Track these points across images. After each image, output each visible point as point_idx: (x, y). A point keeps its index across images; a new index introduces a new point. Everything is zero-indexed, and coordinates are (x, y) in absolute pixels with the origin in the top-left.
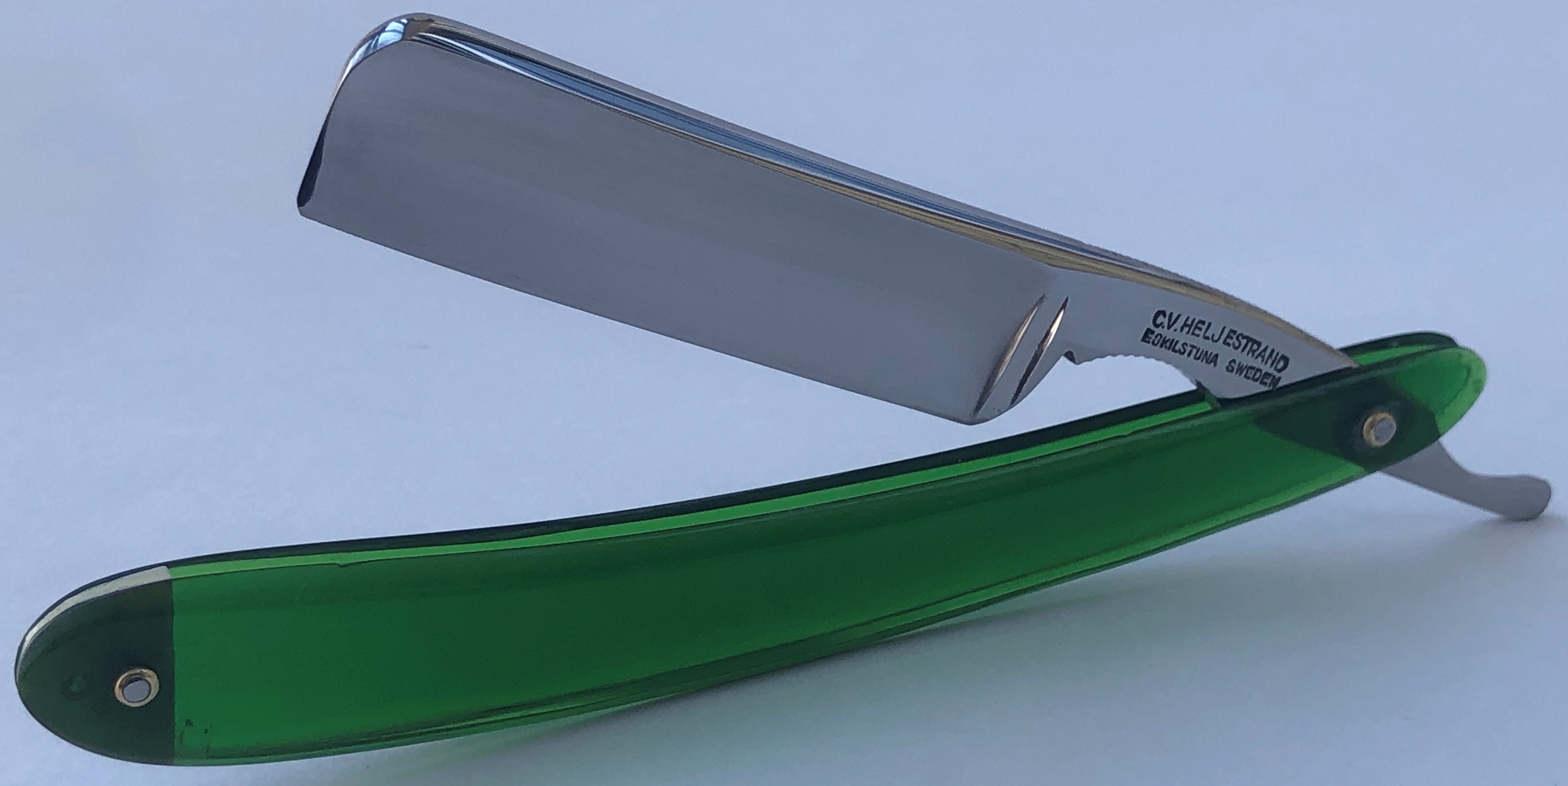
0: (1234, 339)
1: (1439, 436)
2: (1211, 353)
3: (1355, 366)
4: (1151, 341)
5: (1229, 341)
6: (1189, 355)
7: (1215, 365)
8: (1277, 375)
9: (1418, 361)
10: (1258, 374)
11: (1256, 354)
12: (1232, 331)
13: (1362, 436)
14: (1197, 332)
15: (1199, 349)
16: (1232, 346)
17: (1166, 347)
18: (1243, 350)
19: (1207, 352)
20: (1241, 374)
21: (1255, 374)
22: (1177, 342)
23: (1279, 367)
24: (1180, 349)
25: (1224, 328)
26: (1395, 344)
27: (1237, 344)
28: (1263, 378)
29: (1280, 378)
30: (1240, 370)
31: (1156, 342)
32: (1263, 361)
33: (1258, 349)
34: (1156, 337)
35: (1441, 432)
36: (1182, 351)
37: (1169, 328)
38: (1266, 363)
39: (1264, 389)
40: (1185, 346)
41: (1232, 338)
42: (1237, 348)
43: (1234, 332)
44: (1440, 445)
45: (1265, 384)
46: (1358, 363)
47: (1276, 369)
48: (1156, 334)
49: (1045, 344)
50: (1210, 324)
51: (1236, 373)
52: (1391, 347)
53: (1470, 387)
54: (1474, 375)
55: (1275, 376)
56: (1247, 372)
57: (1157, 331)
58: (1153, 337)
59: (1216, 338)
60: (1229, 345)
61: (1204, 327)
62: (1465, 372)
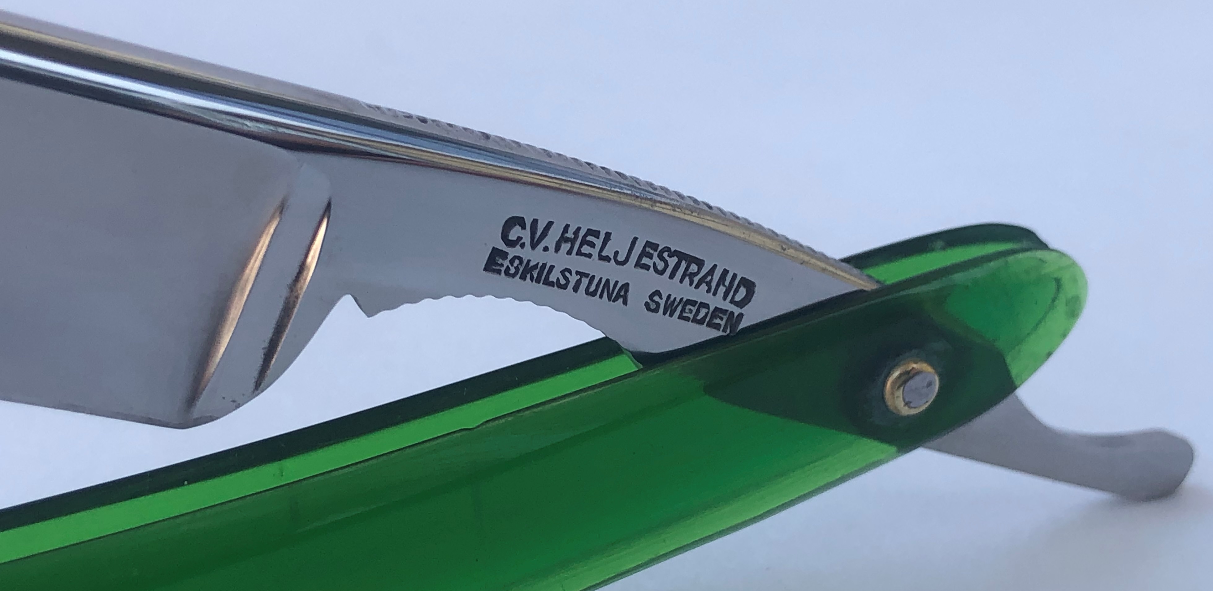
0: (656, 258)
1: (1015, 388)
2: (617, 283)
3: (869, 286)
4: (503, 269)
5: (645, 260)
6: (576, 289)
7: (625, 303)
8: (737, 311)
9: (977, 273)
10: (703, 312)
11: (696, 280)
12: (648, 244)
13: (883, 398)
14: (586, 249)
15: (593, 277)
16: (652, 269)
17: (532, 279)
18: (672, 276)
19: (608, 281)
20: (671, 315)
21: (698, 311)
22: (552, 267)
23: (738, 298)
24: (558, 279)
25: (636, 239)
26: (940, 243)
27: (661, 265)
28: (711, 319)
29: (741, 315)
30: (670, 308)
31: (512, 270)
32: (708, 291)
33: (698, 273)
34: (512, 262)
35: (1017, 383)
36: (563, 282)
37: (534, 246)
38: (715, 294)
39: (714, 334)
40: (567, 274)
41: (651, 257)
42: (662, 273)
43: (655, 246)
44: (1017, 397)
45: (717, 327)
46: (878, 282)
47: (732, 301)
48: (510, 257)
49: (299, 286)
50: (608, 235)
51: (664, 314)
52: (933, 250)
53: (1061, 308)
54: (1068, 290)
55: (732, 313)
56: (683, 310)
57: (512, 252)
58: (506, 263)
59: (621, 258)
60: (646, 267)
61: (599, 243)
62: (1053, 284)
